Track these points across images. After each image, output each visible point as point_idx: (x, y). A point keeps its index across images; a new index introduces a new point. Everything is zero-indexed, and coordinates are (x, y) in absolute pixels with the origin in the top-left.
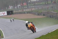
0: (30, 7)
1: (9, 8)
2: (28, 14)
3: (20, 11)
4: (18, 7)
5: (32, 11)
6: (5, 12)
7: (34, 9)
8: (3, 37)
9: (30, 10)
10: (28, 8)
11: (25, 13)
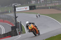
0: (54, 2)
1: (32, 2)
2: (52, 9)
3: (43, 6)
4: (41, 2)
5: (56, 6)
6: (27, 7)
7: (58, 4)
8: (25, 33)
9: (54, 5)
10: (51, 3)
11: (48, 8)
